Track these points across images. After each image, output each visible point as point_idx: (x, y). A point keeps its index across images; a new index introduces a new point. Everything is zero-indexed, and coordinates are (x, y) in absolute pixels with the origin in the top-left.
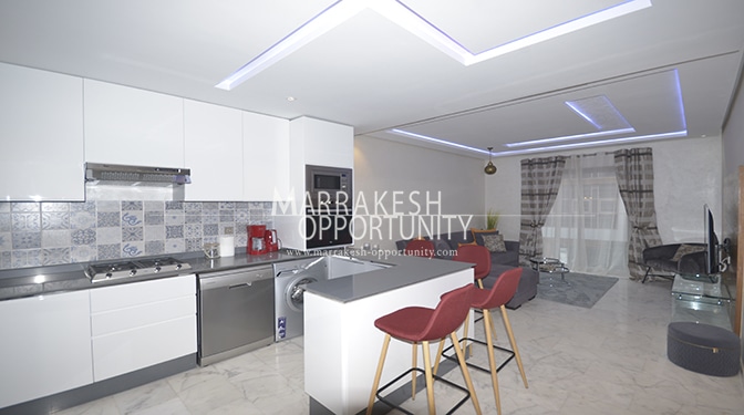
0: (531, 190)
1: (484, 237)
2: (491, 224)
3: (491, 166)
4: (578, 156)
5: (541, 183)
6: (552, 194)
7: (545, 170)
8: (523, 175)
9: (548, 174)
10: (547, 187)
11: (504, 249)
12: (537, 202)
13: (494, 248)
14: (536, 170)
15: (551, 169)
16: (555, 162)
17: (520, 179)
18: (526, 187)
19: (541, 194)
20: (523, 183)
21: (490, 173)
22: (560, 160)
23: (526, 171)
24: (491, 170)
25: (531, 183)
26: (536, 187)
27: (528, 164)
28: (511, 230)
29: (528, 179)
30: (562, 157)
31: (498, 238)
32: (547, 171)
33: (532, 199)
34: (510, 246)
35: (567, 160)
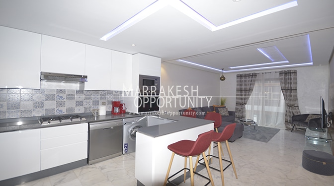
0: (241, 88)
1: (219, 109)
2: (222, 103)
3: (223, 77)
4: (263, 73)
5: (245, 85)
6: (251, 90)
7: (247, 79)
8: (237, 81)
9: (249, 81)
10: (248, 87)
11: (228, 115)
12: (243, 93)
13: (223, 114)
14: (243, 79)
15: (250, 79)
16: (252, 76)
17: (236, 83)
18: (239, 87)
19: (245, 90)
20: (237, 85)
21: (223, 80)
22: (254, 75)
23: (239, 80)
24: (223, 79)
25: (241, 85)
26: (243, 87)
27: (240, 76)
28: (231, 106)
29: (240, 83)
30: (256, 74)
31: (225, 110)
32: (248, 79)
33: (241, 92)
34: (231, 113)
35: (257, 75)
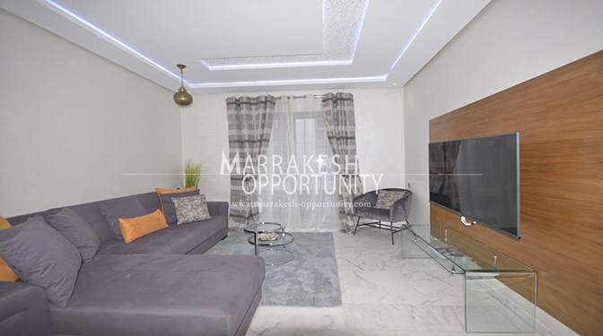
0: (240, 136)
1: (175, 201)
2: (191, 181)
3: (183, 92)
4: (289, 98)
5: (250, 127)
6: (263, 140)
7: (255, 112)
8: (230, 117)
9: (257, 116)
10: (257, 133)
11: (206, 216)
12: (247, 150)
13: (191, 216)
14: (244, 111)
15: (261, 111)
16: (265, 103)
17: (226, 123)
18: (235, 132)
19: (252, 142)
20: (230, 127)
21: (183, 104)
22: (269, 101)
23: (233, 112)
24: (183, 99)
25: (239, 127)
26: (246, 132)
27: (235, 103)
28: (216, 189)
29: (236, 122)
30: (272, 98)
31: (197, 200)
32: (256, 113)
33: (242, 147)
34: (216, 209)
35: (277, 102)
